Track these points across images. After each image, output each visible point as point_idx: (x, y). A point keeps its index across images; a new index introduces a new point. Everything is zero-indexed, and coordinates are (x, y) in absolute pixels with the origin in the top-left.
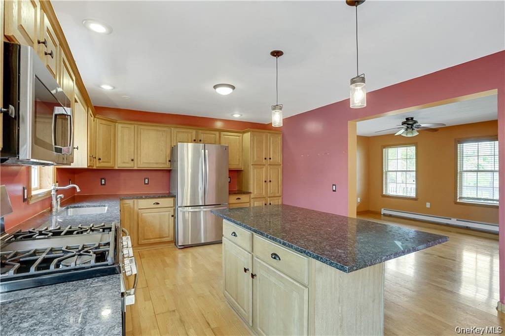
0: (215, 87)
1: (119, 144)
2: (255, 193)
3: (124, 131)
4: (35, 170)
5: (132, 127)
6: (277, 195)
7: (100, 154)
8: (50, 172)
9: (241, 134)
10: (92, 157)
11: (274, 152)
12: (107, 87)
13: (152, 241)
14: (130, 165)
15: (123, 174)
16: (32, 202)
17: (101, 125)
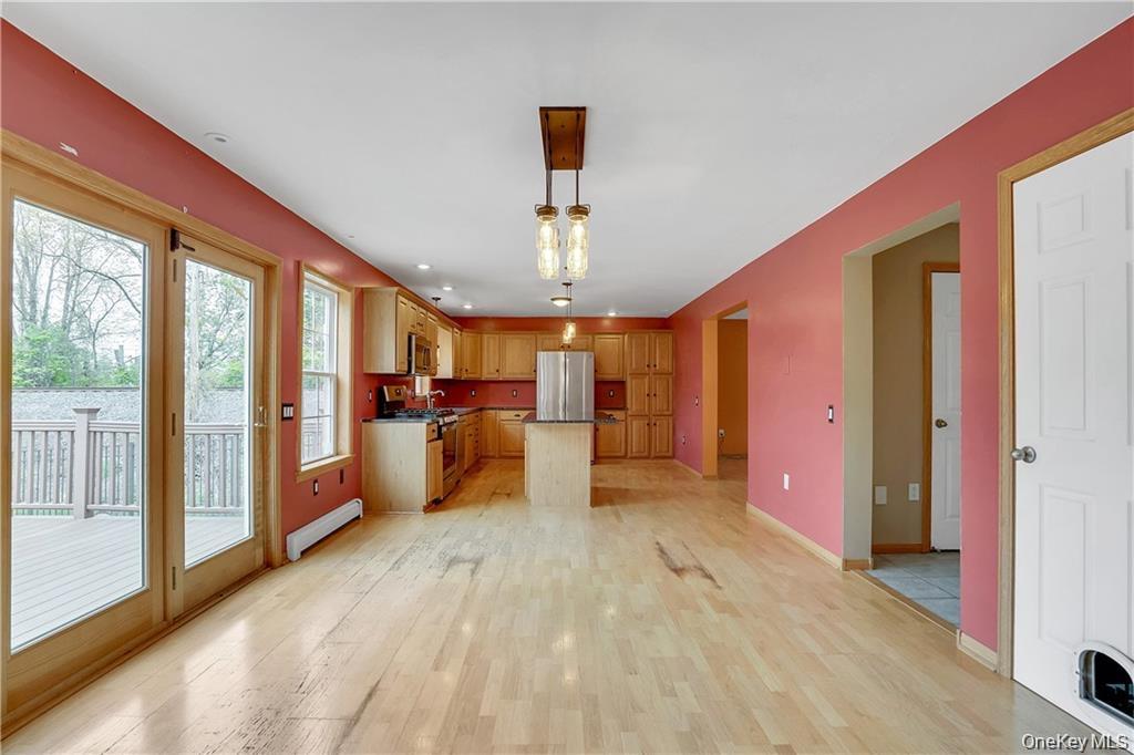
0: (553, 300)
1: (485, 353)
2: (634, 409)
3: (490, 342)
4: (418, 379)
5: (497, 336)
6: (666, 413)
7: (467, 364)
8: (427, 379)
9: (620, 336)
10: (457, 367)
11: (662, 357)
12: (468, 307)
13: (513, 454)
14: (494, 377)
15: (492, 385)
16: (416, 400)
17: (468, 337)
